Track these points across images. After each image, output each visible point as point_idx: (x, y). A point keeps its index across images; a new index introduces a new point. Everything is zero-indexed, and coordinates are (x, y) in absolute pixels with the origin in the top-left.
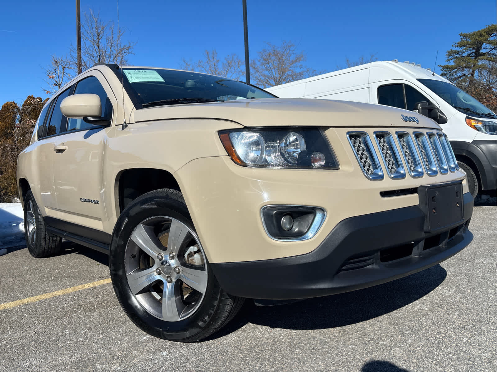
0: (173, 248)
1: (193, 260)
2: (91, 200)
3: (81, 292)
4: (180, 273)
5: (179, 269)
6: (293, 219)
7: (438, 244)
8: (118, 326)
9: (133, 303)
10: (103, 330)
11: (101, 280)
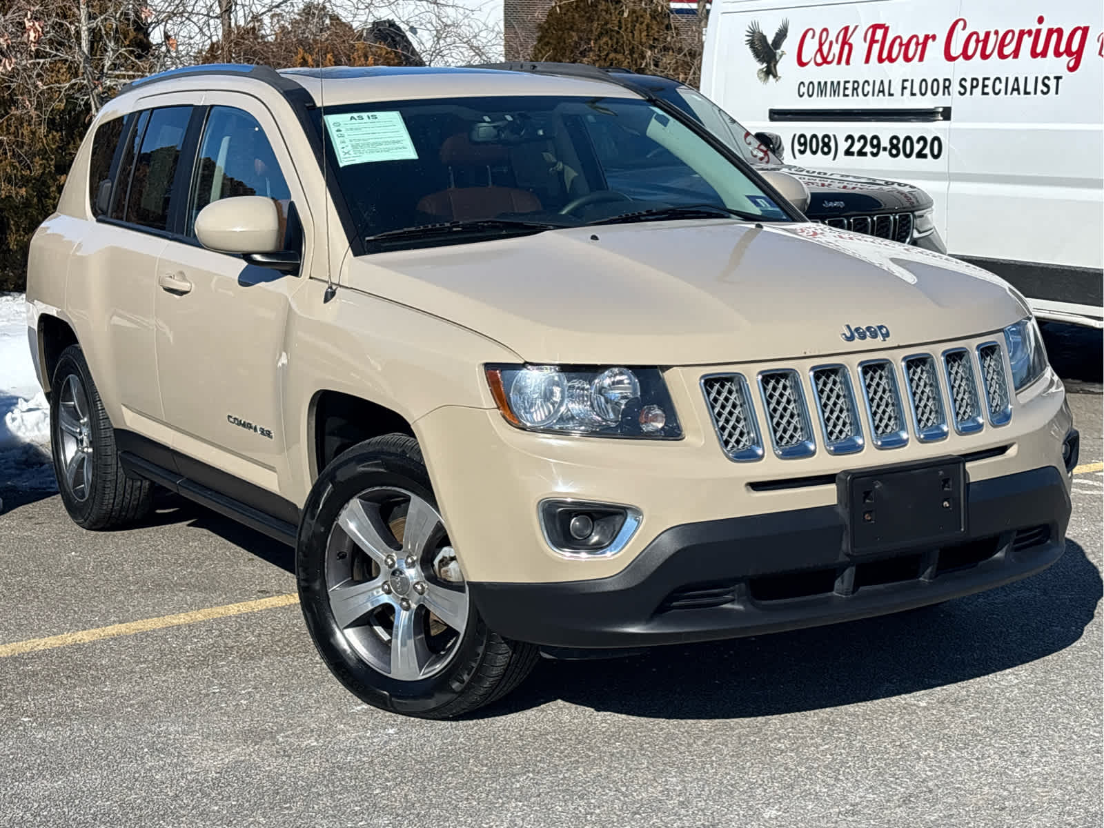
0: (413, 546)
1: (447, 571)
2: (253, 425)
3: (225, 620)
4: (425, 595)
5: (422, 586)
6: (593, 522)
7: (916, 575)
8: (309, 688)
9: (338, 644)
10: (281, 691)
11: (264, 598)
